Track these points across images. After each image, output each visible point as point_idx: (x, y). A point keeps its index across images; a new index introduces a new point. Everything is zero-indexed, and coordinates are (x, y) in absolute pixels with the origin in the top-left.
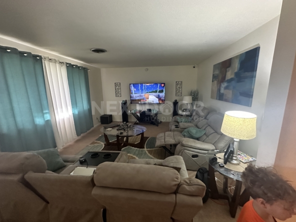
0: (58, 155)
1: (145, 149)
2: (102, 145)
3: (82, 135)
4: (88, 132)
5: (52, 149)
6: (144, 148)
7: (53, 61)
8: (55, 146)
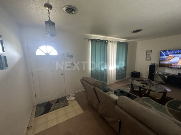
0: (106, 86)
1: (166, 107)
2: (129, 89)
3: (119, 80)
4: (122, 79)
5: (105, 82)
6: (165, 105)
7: (112, 42)
8: (106, 82)
